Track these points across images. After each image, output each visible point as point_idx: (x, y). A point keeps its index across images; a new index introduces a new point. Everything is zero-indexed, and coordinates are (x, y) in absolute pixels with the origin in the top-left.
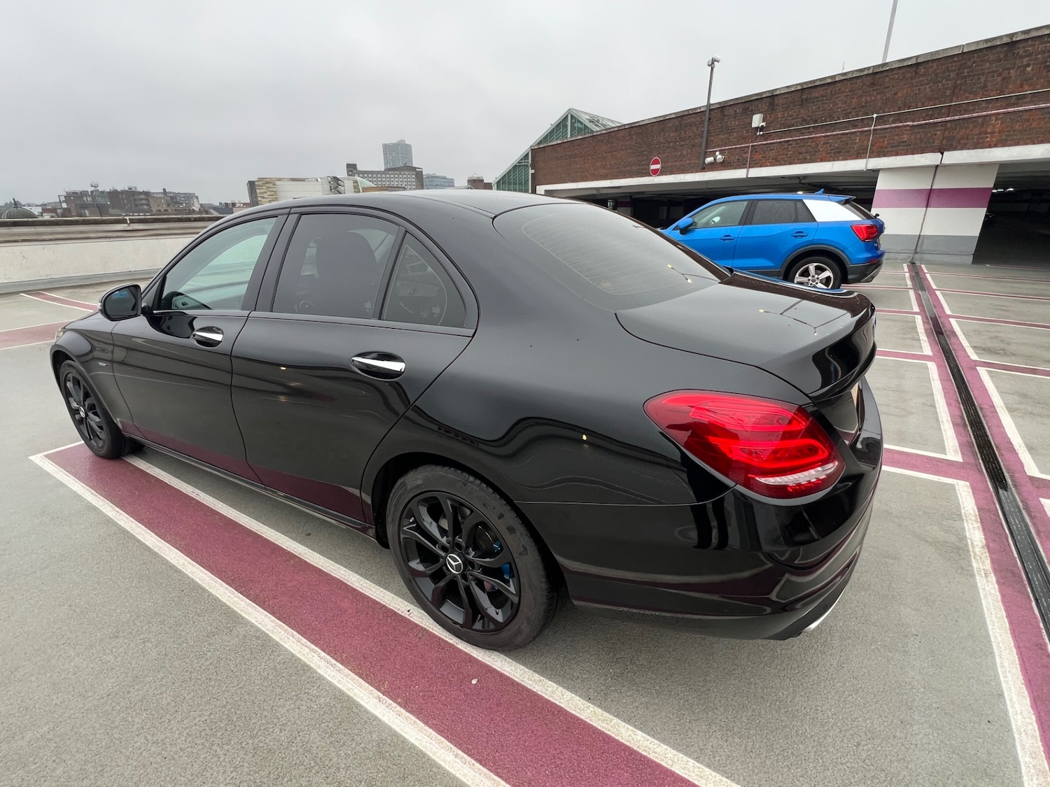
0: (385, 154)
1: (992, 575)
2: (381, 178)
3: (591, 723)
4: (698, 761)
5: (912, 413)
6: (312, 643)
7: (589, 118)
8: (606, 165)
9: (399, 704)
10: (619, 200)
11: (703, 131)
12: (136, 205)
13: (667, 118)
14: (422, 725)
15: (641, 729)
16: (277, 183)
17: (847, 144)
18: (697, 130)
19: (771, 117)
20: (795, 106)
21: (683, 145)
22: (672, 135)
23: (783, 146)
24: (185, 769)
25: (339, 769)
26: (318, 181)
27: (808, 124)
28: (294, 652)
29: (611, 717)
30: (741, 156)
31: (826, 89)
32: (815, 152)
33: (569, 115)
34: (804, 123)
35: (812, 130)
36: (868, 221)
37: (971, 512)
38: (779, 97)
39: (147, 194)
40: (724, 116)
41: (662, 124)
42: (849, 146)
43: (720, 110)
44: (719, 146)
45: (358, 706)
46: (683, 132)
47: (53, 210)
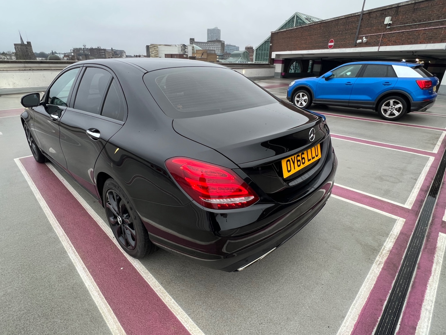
0: (208, 34)
1: (383, 264)
2: (205, 45)
3: (156, 293)
4: (189, 316)
5: (401, 182)
6: (72, 244)
7: (306, 17)
8: (306, 42)
9: (90, 272)
10: (315, 61)
11: (357, 26)
12: (100, 55)
13: (340, 18)
14: (93, 280)
15: (174, 299)
16: (159, 46)
17: (436, 34)
18: (355, 25)
19: (395, 18)
20: (409, 12)
21: (346, 33)
22: (341, 27)
23: (399, 34)
24: (6, 280)
25: (55, 290)
26: (176, 46)
27: (416, 22)
28: (64, 245)
29: (166, 292)
30: (376, 40)
31: (429, 3)
32: (417, 38)
33: (296, 16)
34: (413, 22)
35: (417, 26)
36: (428, 78)
37: (395, 234)
38: (402, 7)
39: (105, 50)
40: (370, 17)
41: (337, 21)
42: (437, 35)
43: (368, 14)
44: (365, 34)
45: (75, 269)
46: (347, 26)
47: (68, 56)
